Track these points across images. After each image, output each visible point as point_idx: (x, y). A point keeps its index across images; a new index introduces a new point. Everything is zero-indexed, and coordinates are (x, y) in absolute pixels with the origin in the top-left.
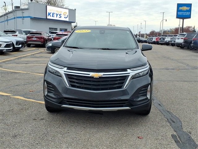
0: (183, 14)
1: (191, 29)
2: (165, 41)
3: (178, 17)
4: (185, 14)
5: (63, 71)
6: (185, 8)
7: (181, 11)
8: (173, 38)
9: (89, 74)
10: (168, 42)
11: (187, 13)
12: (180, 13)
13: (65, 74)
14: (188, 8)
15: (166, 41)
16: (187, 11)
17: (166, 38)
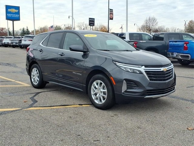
0: (12, 16)
1: (5, 30)
2: (3, 43)
3: (8, 18)
4: (14, 16)
5: (143, 69)
6: (14, 10)
7: (10, 13)
8: (14, 40)
9: (161, 69)
10: (7, 43)
11: (16, 15)
12: (9, 15)
13: (145, 71)
14: (17, 11)
15: (5, 43)
16: (16, 13)
17: (4, 39)
